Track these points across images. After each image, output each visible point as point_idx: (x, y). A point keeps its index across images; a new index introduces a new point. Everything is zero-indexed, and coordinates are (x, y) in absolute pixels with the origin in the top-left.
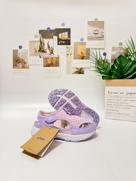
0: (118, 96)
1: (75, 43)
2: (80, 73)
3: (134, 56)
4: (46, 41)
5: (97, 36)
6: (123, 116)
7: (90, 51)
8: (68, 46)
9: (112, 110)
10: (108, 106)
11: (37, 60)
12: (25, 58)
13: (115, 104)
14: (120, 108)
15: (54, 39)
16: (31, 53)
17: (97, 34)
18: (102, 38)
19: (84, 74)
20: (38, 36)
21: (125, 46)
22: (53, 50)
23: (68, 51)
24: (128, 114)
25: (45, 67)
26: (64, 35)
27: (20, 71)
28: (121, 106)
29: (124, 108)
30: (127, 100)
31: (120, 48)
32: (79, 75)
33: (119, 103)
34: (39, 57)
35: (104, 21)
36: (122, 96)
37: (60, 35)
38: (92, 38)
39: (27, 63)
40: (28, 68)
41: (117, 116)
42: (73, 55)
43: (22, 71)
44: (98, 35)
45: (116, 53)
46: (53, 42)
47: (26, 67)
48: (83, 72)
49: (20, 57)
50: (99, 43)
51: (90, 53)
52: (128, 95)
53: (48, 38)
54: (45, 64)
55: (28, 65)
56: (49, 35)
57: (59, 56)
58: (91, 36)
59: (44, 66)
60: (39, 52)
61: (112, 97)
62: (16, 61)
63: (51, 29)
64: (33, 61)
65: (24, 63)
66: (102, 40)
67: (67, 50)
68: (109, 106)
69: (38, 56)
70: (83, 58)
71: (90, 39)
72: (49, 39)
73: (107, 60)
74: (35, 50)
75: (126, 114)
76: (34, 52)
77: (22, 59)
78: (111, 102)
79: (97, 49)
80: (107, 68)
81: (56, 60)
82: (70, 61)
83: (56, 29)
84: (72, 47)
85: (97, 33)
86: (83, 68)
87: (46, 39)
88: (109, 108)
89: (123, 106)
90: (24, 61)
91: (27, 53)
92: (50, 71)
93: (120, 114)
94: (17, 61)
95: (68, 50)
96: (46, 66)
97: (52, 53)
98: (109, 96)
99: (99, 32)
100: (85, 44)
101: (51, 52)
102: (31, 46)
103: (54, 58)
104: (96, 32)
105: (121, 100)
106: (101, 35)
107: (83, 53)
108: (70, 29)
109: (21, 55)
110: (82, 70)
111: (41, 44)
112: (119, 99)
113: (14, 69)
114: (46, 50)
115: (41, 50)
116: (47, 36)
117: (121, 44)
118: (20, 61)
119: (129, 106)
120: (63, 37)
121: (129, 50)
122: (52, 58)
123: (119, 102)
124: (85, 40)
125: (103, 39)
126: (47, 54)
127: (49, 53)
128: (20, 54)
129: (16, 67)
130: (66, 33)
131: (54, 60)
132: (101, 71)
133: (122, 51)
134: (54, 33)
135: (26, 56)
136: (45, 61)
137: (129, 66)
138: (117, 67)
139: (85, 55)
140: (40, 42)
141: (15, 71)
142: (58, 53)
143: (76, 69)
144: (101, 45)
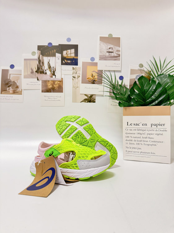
0: (140, 129)
1: (84, 63)
2: (90, 101)
3: (159, 79)
4: (46, 59)
5: (112, 55)
6: (147, 156)
7: (103, 72)
8: (74, 66)
9: (133, 148)
10: (127, 142)
11: (33, 83)
12: (17, 80)
13: (136, 139)
14: (143, 144)
15: (57, 57)
16: (26, 74)
17: (112, 52)
18: (117, 57)
19: (95, 102)
20: (37, 53)
21: (146, 68)
22: (55, 71)
24: (153, 153)
25: (44, 92)
26: (70, 53)
27: (10, 97)
28: (144, 142)
29: (148, 145)
30: (152, 134)
31: (140, 70)
32: (89, 103)
33: (141, 137)
34: (37, 79)
35: (119, 38)
36: (144, 129)
37: (65, 52)
38: (105, 57)
39: (20, 87)
40: (20, 93)
41: (139, 156)
42: (80, 78)
43: (12, 97)
44: (112, 54)
45: (136, 77)
46: (55, 61)
47: (18, 92)
48: (94, 101)
49: (11, 79)
50: (115, 64)
51: (103, 75)
52: (153, 127)
53: (48, 55)
54: (44, 89)
55: (21, 90)
56: (51, 52)
57: (63, 78)
58: (104, 55)
59: (42, 92)
60: (37, 73)
61: (131, 130)
63: (53, 45)
64: (27, 84)
65: (16, 86)
67: (74, 71)
68: (128, 142)
70: (93, 82)
71: (102, 58)
72: (50, 57)
73: (124, 85)
74: (31, 71)
75: (151, 153)
76: (29, 73)
77: (14, 82)
78: (131, 137)
79: (112, 71)
80: (125, 94)
81: (58, 84)
82: (77, 86)
83: (59, 45)
84: (80, 68)
85: (112, 51)
86: (94, 95)
87: (47, 57)
88: (129, 146)
89: (147, 141)
90: (17, 84)
91: (21, 74)
92: (50, 98)
93: (144, 153)
94: (7, 84)
95: (75, 72)
96: (45, 91)
97: (54, 74)
98: (128, 128)
99: (114, 50)
100: (96, 64)
101: (52, 73)
102: (26, 66)
103: (57, 81)
104: (110, 50)
105: (144, 134)
106: (117, 54)
107: (94, 75)
108: (78, 45)
109: (12, 77)
110: (93, 97)
111: (39, 63)
112: (141, 132)
113: (2, 95)
114: (46, 70)
115: (40, 71)
116: (48, 53)
117: (141, 66)
118: (11, 84)
119: (155, 142)
120: (69, 56)
121: (152, 72)
122: (54, 82)
124: (97, 60)
125: (119, 60)
126: (47, 76)
127: (49, 75)
128: (11, 75)
129: (5, 92)
130: (73, 51)
131: (56, 84)
132: (117, 96)
133: (143, 75)
134: (57, 49)
135: (18, 78)
136: (44, 85)
137: (153, 91)
138: (138, 90)
139: (97, 78)
140: (38, 60)
141: (3, 98)
142: (62, 75)
143: (85, 96)
144: (116, 67)
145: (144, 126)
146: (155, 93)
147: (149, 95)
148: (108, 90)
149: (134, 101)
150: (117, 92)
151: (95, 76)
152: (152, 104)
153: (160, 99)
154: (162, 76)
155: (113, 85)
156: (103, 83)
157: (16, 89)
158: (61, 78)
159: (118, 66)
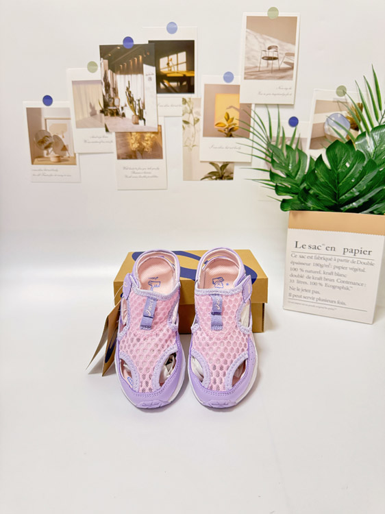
0: (321, 256)
1: (208, 88)
2: (221, 178)
4: (121, 81)
5: (274, 66)
6: (330, 307)
8: (187, 96)
9: (303, 290)
10: (292, 278)
11: (97, 140)
12: (63, 132)
13: (311, 275)
14: (324, 285)
15: (147, 75)
16: (81, 118)
17: (275, 59)
18: (286, 72)
19: (232, 179)
20: (99, 65)
22: (144, 107)
23: (187, 112)
25: (123, 159)
27: (53, 170)
28: (326, 282)
29: (334, 287)
30: (343, 268)
31: (338, 102)
32: (219, 182)
34: (104, 129)
35: (295, 18)
36: (330, 257)
37: (163, 62)
38: (259, 71)
39: (70, 148)
40: (72, 161)
41: (313, 306)
42: (201, 125)
43: (57, 170)
44: (276, 64)
45: (327, 120)
46: (142, 84)
47: (67, 160)
48: (231, 175)
49: (48, 130)
50: (280, 88)
51: (252, 114)
52: (347, 254)
53: (126, 71)
54: (121, 151)
55: (72, 155)
56: (131, 63)
57: (161, 126)
58: (256, 67)
59: (119, 158)
60: (103, 115)
61: (303, 257)
62: (39, 142)
63: (136, 42)
64: (85, 141)
65: (61, 147)
66: (288, 80)
67: (186, 108)
68: (295, 279)
69: (99, 127)
70: (230, 133)
71: (253, 74)
72: (130, 76)
73: (299, 138)
74: (90, 110)
75: (338, 303)
76: (87, 115)
77: (56, 137)
78: (302, 270)
79: (272, 105)
81: (152, 139)
82: (192, 143)
83: (149, 41)
84: (200, 99)
85: (275, 56)
86: (230, 162)
87: (122, 76)
88: (295, 285)
89: (332, 280)
90: (62, 142)
91: (69, 119)
92: (136, 171)
93: (323, 300)
94: (42, 142)
95: (188, 109)
96: (124, 157)
97: (141, 117)
98: (296, 254)
101: (137, 114)
102: (78, 98)
103: (148, 132)
104: (271, 54)
105: (328, 266)
106: (286, 63)
107: (231, 117)
108: (193, 42)
109: (50, 126)
110: (228, 167)
111: (107, 90)
112: (322, 262)
113: (36, 167)
114: (122, 108)
115: (109, 109)
116: (125, 64)
117: (342, 91)
118: (50, 141)
119: (347, 283)
120: (173, 70)
122: (142, 134)
123: (322, 270)
124: (238, 79)
126: (126, 123)
127: (131, 118)
128: (47, 121)
129: (39, 159)
130: (182, 56)
131: (147, 140)
134: (146, 54)
135: (65, 128)
136: (120, 142)
139: (238, 123)
140: (104, 83)
141: (37, 173)
142: (159, 118)
143: (211, 166)
144: (283, 95)
145: (329, 252)
147: (347, 187)
149: (314, 199)
151: (233, 119)
152: (350, 205)
154: (384, 131)
157: (63, 152)
158: (158, 126)
159: (287, 94)
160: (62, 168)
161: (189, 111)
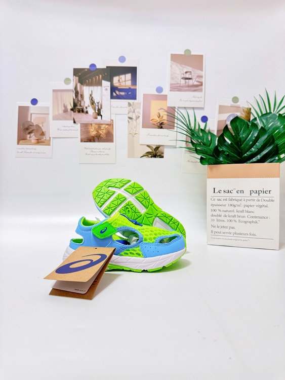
0: (234, 198)
1: (145, 95)
2: (155, 156)
3: (264, 120)
4: (86, 90)
5: (189, 83)
6: (244, 239)
7: (176, 110)
8: (131, 101)
9: (221, 227)
10: (213, 218)
11: (67, 128)
12: (43, 123)
13: (227, 214)
14: (238, 221)
15: (104, 87)
16: (57, 113)
17: (190, 79)
18: (198, 87)
19: (163, 157)
21: (243, 104)
22: (101, 108)
23: (131, 112)
24: (253, 235)
25: (85, 142)
26: (124, 80)
27: (32, 149)
28: (239, 218)
29: (245, 222)
30: (251, 206)
31: (234, 107)
32: (153, 159)
33: (235, 211)
34: (73, 121)
35: (202, 56)
36: (240, 198)
37: (116, 79)
38: (180, 86)
39: (47, 134)
40: (48, 143)
41: (231, 239)
42: (141, 120)
43: (35, 149)
44: (191, 82)
46: (101, 92)
47: (44, 142)
48: (162, 155)
49: (32, 121)
50: (194, 97)
51: (176, 114)
52: (253, 195)
53: (90, 84)
54: (84, 136)
55: (48, 139)
56: (94, 80)
57: (113, 120)
58: (178, 84)
59: (82, 141)
60: (72, 112)
62: (25, 129)
63: (98, 67)
64: (58, 129)
65: (41, 133)
66: (200, 92)
67: (130, 109)
68: (215, 218)
69: (69, 120)
70: (161, 126)
71: (175, 88)
72: (92, 87)
73: (209, 130)
74: (63, 109)
75: (250, 234)
76: (61, 112)
77: (38, 126)
78: (220, 210)
79: (190, 108)
80: (210, 144)
81: (106, 129)
82: (134, 132)
83: (107, 67)
84: (140, 103)
85: (190, 77)
86: (161, 146)
87: (88, 87)
88: (215, 223)
89: (244, 217)
90: (42, 129)
91: (48, 114)
92: (94, 150)
93: (238, 234)
94: (27, 129)
95: (132, 109)
96: (86, 140)
97: (99, 114)
98: (215, 198)
99: (194, 76)
100: (165, 98)
101: (97, 111)
102: (55, 101)
103: (104, 124)
104: (187, 76)
105: (239, 206)
106: (197, 81)
107: (161, 115)
108: (136, 67)
109: (34, 118)
110: (159, 149)
111: (76, 96)
112: (235, 203)
113: (20, 146)
114: (86, 108)
115: (77, 108)
116: (90, 80)
117: (235, 100)
118: (33, 129)
119: (256, 217)
120: (122, 84)
121: (253, 110)
122: (99, 125)
123: (235, 209)
124: (166, 91)
126: (89, 117)
127: (92, 114)
128: (33, 115)
129: (23, 141)
130: (129, 76)
131: (103, 130)
132: (198, 148)
133: (239, 114)
134: (104, 74)
135: (44, 120)
136: (83, 128)
137: (254, 139)
138: (230, 139)
139: (166, 119)
140: (74, 91)
141: (20, 151)
142: (112, 115)
143: (147, 147)
144: (197, 101)
145: (240, 194)
146: (257, 144)
147: (247, 147)
148: (184, 138)
149: (224, 155)
150: (198, 141)
151: (163, 117)
152: (251, 161)
153: (264, 152)
154: (269, 116)
155: (191, 130)
156: (175, 128)
157: (42, 136)
158: (111, 120)
159: (199, 101)
160: (39, 148)
161: (133, 111)
